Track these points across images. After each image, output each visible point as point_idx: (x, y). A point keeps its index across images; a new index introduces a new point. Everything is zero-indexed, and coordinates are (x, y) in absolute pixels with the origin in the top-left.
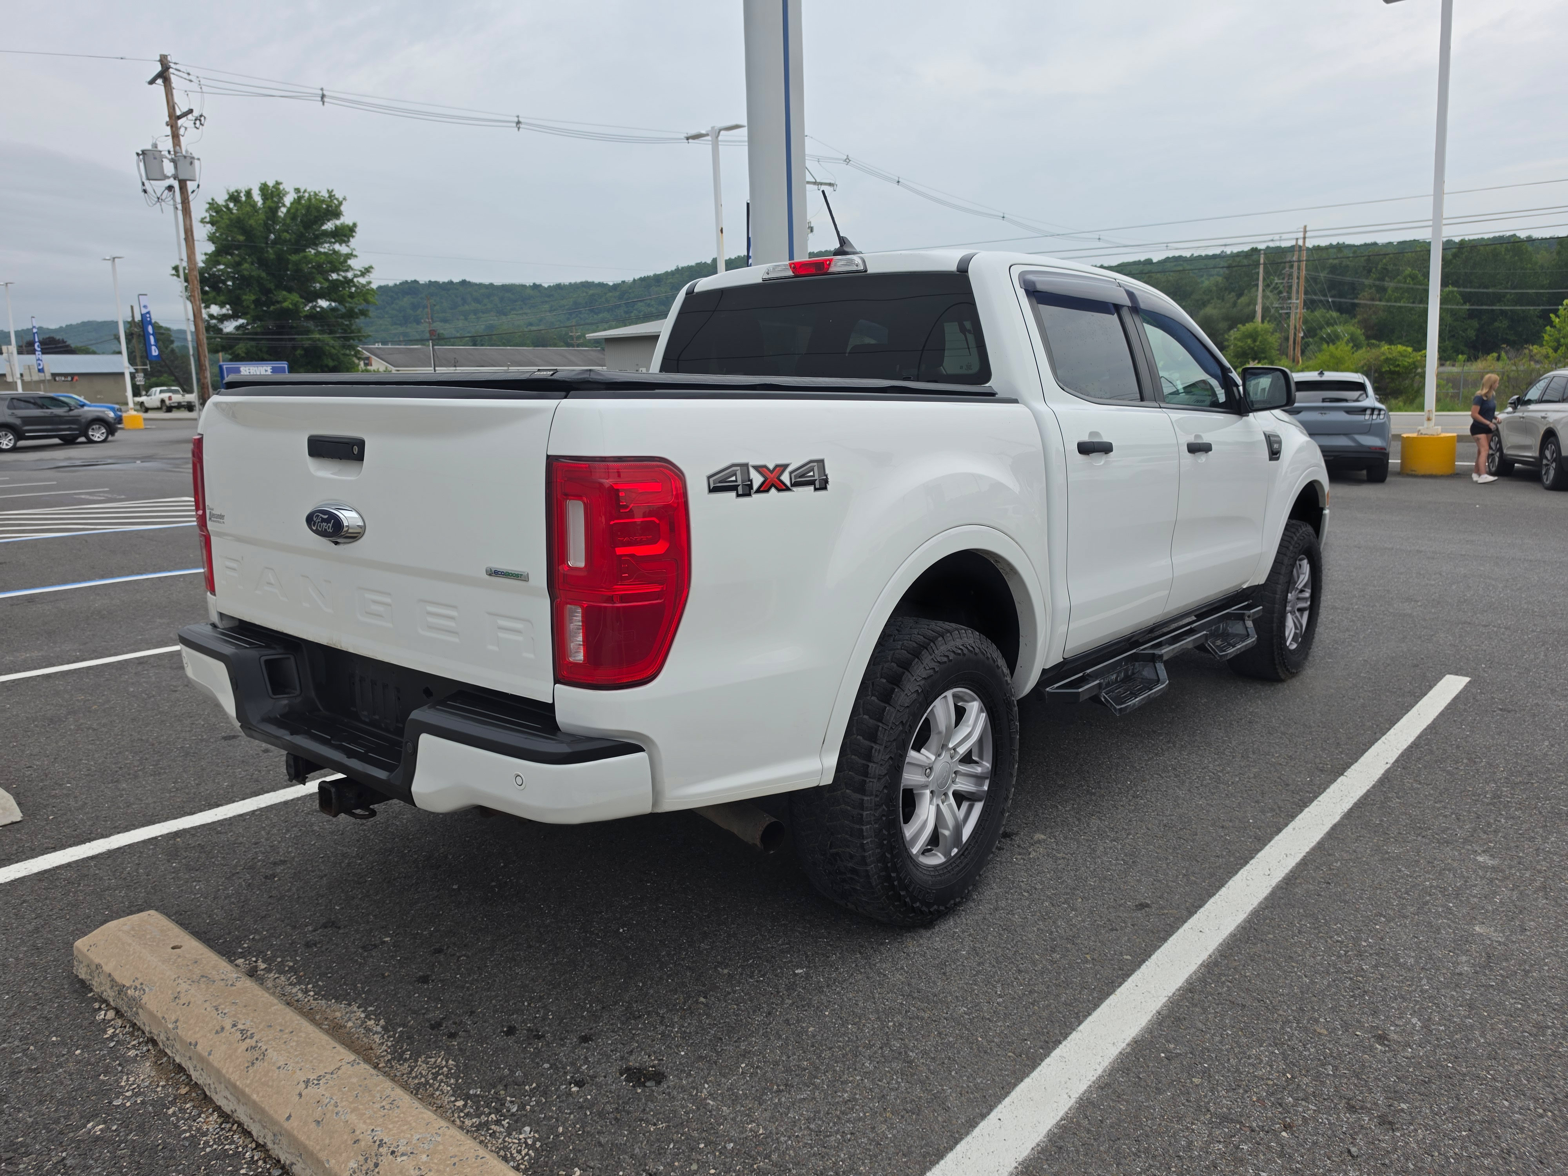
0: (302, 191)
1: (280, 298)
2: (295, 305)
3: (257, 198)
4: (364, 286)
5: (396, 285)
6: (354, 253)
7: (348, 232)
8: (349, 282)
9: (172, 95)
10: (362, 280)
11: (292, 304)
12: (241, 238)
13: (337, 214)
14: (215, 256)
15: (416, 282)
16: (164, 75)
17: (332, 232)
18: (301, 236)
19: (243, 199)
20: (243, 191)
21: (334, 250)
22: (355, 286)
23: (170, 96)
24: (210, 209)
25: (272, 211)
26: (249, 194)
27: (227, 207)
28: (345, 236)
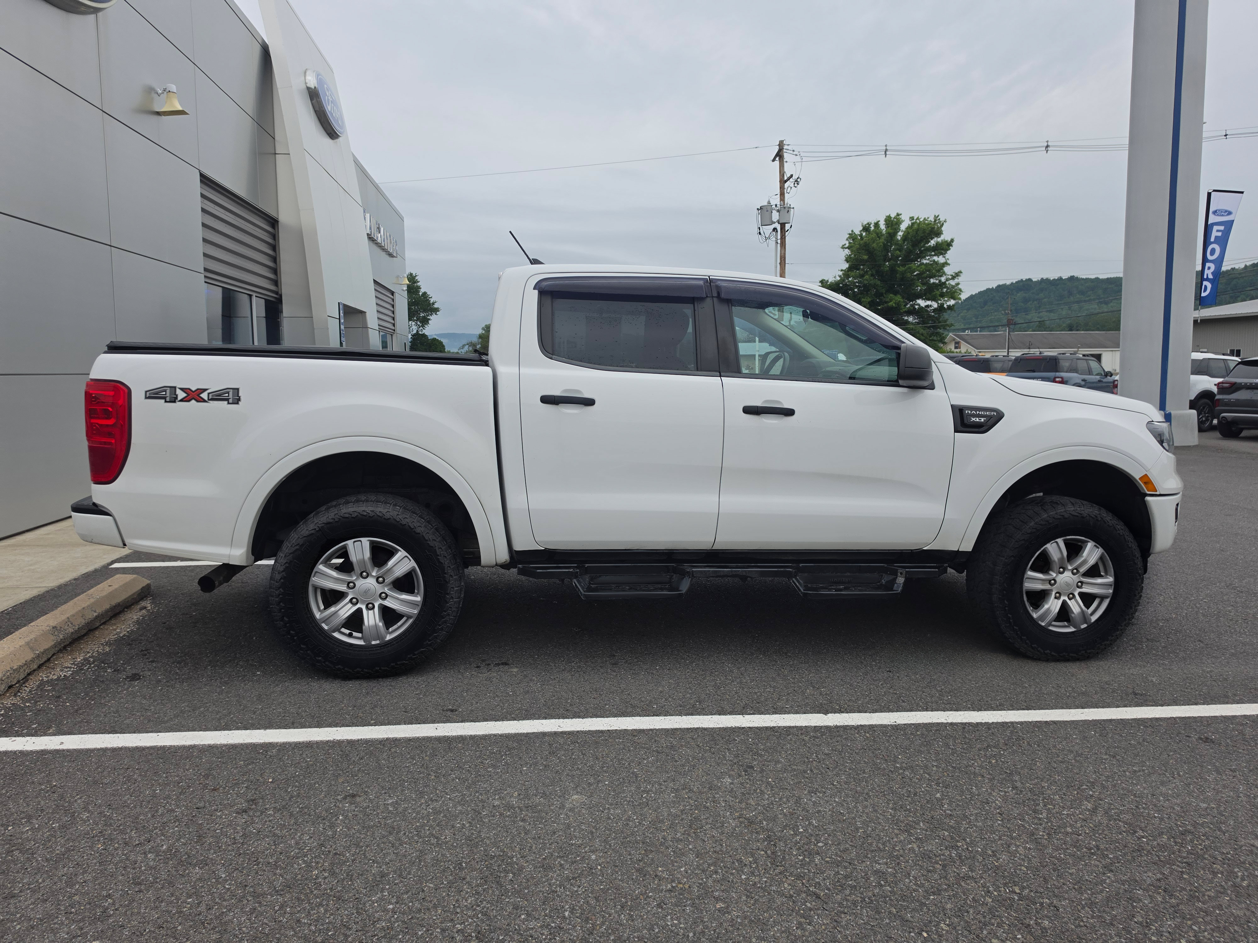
0: (915, 218)
1: (888, 300)
2: (898, 304)
3: (882, 226)
4: (953, 287)
5: (1012, 283)
6: (948, 262)
7: (945, 247)
8: (942, 285)
9: (783, 167)
10: (953, 283)
11: (895, 303)
12: (866, 257)
13: (938, 233)
14: (848, 271)
15: (1030, 280)
16: (780, 155)
17: (933, 247)
18: (909, 252)
19: (872, 228)
20: (873, 223)
21: (934, 261)
22: (946, 287)
23: (782, 168)
24: (849, 238)
25: (892, 235)
26: (877, 225)
27: (861, 235)
28: (943, 249)
